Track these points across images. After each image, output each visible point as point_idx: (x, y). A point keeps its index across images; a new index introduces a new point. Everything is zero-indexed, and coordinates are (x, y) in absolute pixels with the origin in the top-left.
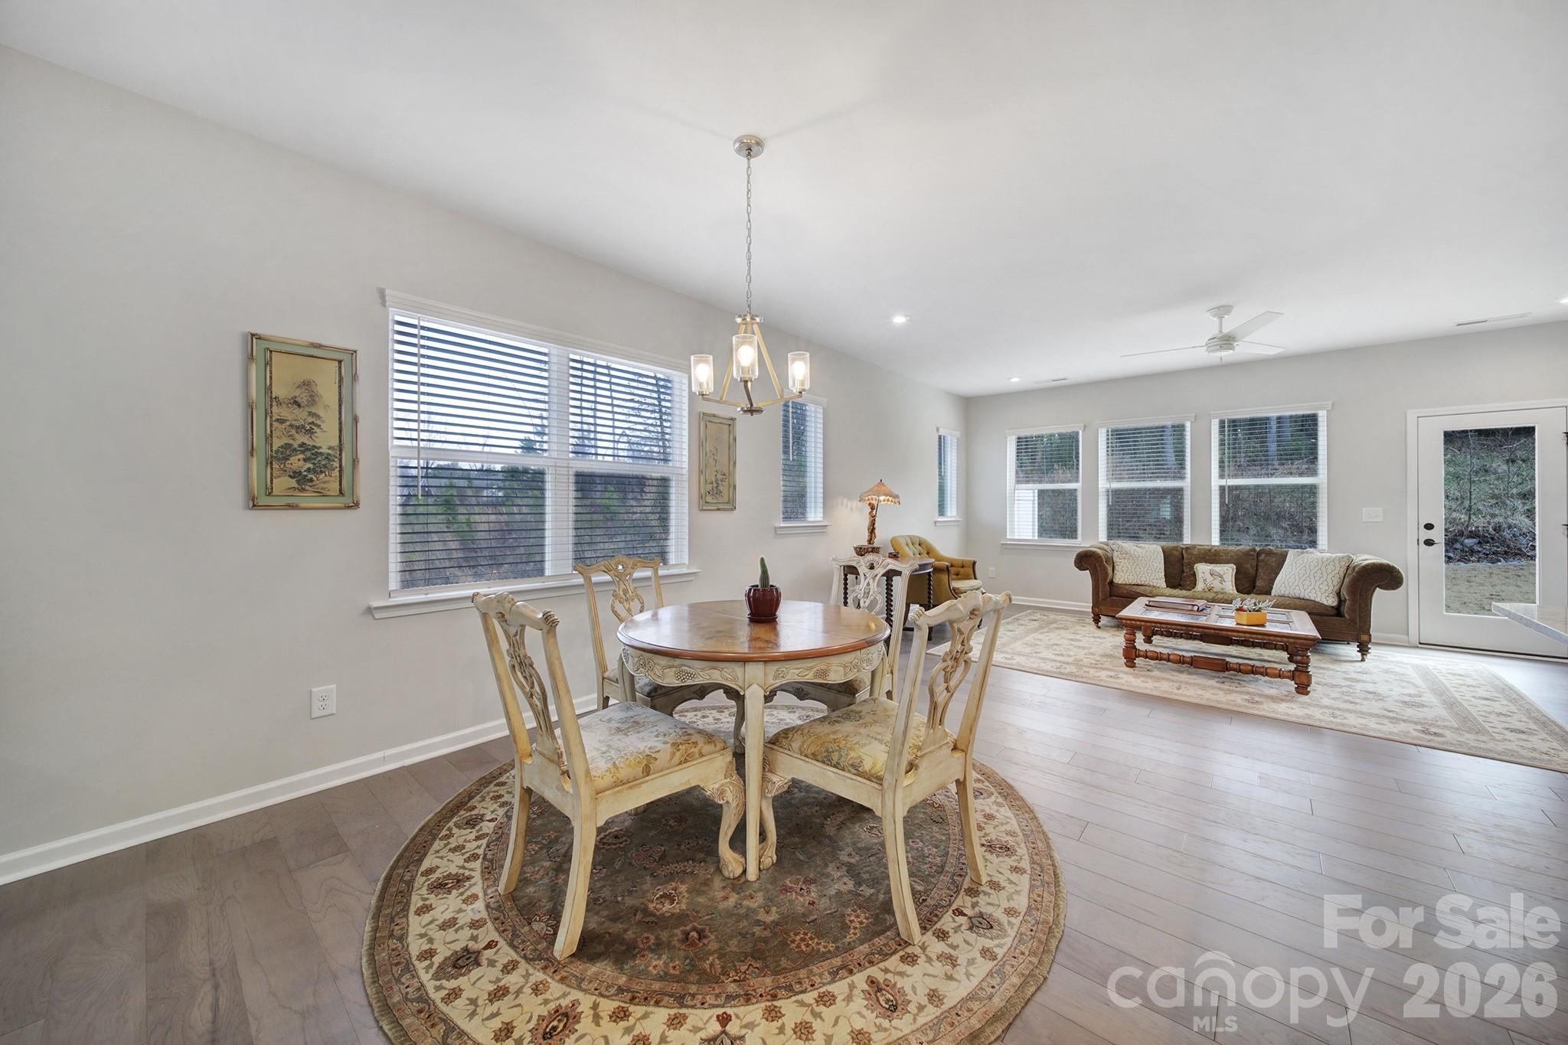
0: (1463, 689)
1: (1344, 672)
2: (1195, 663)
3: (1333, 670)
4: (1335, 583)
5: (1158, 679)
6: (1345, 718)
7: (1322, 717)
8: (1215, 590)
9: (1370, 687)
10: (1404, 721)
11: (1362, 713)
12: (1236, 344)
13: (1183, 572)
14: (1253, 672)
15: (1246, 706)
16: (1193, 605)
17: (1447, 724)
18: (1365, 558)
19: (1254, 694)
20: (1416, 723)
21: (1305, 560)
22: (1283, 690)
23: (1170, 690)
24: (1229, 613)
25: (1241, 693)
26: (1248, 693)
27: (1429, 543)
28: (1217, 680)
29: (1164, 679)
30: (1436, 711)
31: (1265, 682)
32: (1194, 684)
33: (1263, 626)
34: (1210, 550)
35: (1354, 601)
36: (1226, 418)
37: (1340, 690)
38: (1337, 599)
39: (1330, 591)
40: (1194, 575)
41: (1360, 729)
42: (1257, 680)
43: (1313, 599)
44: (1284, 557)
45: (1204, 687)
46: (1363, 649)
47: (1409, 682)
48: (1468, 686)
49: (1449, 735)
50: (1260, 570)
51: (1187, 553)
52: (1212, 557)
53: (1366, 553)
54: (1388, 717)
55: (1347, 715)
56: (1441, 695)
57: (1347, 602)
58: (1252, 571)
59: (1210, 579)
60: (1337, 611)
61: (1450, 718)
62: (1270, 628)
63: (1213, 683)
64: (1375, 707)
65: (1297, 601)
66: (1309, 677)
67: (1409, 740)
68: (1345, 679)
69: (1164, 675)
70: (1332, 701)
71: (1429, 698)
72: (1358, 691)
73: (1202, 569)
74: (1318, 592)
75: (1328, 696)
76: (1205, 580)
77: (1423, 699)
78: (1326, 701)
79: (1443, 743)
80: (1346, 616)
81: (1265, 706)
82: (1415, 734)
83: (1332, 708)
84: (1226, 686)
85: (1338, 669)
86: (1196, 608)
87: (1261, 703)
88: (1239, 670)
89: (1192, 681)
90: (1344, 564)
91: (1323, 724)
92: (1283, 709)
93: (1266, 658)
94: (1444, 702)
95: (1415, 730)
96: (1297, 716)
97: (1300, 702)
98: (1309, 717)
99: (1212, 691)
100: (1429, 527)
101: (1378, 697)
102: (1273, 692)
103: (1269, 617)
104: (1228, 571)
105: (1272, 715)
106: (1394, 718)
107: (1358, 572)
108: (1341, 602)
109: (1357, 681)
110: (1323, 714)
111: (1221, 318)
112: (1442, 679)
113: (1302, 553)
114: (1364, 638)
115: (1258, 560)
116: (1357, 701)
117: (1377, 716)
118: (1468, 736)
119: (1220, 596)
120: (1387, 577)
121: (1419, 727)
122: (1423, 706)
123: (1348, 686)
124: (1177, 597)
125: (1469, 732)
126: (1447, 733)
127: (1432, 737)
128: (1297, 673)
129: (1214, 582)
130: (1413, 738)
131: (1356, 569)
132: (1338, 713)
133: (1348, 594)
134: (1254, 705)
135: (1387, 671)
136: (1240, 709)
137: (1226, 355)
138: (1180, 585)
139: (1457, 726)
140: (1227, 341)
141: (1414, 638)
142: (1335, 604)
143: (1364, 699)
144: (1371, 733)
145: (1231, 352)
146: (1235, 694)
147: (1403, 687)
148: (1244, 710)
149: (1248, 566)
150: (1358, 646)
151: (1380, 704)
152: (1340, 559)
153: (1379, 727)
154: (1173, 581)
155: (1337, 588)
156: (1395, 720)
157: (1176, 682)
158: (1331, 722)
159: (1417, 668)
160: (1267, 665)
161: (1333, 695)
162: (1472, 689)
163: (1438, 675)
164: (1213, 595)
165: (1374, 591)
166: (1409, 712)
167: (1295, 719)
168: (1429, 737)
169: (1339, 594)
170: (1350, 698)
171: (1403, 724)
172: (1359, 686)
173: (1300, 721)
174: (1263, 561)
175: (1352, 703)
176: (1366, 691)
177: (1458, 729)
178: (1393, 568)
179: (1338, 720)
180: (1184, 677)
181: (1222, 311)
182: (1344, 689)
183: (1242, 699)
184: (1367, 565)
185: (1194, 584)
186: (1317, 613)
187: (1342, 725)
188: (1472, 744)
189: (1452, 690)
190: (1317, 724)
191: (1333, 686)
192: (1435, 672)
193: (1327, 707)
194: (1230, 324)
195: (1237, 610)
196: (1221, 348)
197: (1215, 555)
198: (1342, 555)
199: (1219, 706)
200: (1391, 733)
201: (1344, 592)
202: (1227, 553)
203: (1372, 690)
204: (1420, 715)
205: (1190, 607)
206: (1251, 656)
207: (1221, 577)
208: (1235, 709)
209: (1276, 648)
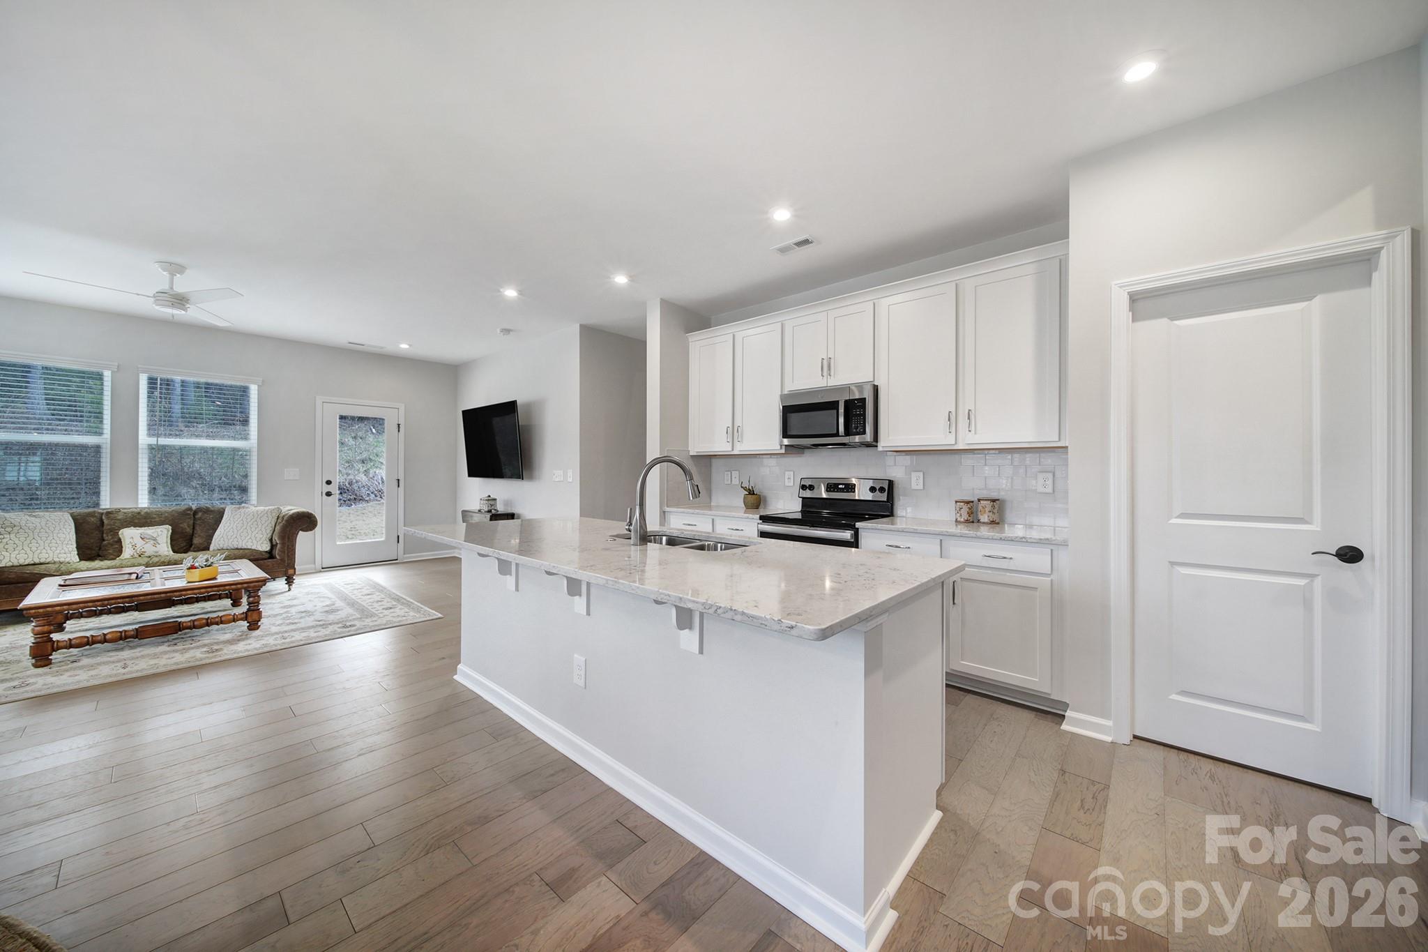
0: (355, 592)
1: (279, 603)
2: (142, 634)
3: (271, 603)
4: (268, 531)
5: (92, 667)
6: (293, 636)
7: (276, 642)
8: (146, 554)
9: (301, 608)
10: (330, 624)
11: (302, 629)
12: (188, 306)
13: (104, 540)
14: (208, 625)
15: (208, 657)
16: (130, 574)
17: (354, 617)
18: (291, 509)
19: (212, 644)
20: (337, 623)
21: (243, 514)
22: (237, 632)
23: (115, 672)
24: (178, 573)
25: (198, 647)
26: (205, 645)
27: (329, 494)
28: (166, 644)
29: (99, 664)
30: (346, 611)
31: (217, 630)
32: (143, 657)
33: (215, 578)
34: (139, 513)
35: (283, 544)
36: (159, 376)
37: (281, 617)
38: (269, 544)
39: (264, 539)
40: (119, 541)
41: (305, 640)
42: (209, 632)
43: (249, 547)
44: (220, 514)
45: (155, 656)
46: (290, 581)
47: (324, 597)
48: (357, 589)
49: (358, 624)
50: (197, 528)
51: (108, 518)
52: (142, 520)
53: (291, 505)
54: (321, 625)
55: (292, 634)
56: (345, 600)
57: (279, 546)
58: (189, 530)
59: (140, 543)
60: (271, 554)
61: (355, 613)
62: (221, 579)
63: (164, 648)
64: (309, 621)
65: (236, 552)
66: (260, 613)
67: (338, 636)
68: (282, 607)
69: (99, 659)
70: (279, 627)
71: (339, 604)
72: (294, 614)
73: (130, 536)
74: (254, 541)
75: (274, 624)
76: (134, 546)
77: (336, 605)
78: (274, 629)
79: (357, 630)
80: (278, 557)
81: (225, 651)
82: (339, 630)
83: (280, 632)
84: (180, 647)
85: (274, 602)
86: (134, 576)
87: (221, 649)
88: (194, 626)
89: (139, 654)
90: (275, 515)
91: (279, 647)
92: (243, 648)
93: (210, 609)
94: (348, 604)
95: (339, 628)
96: (256, 649)
97: (255, 637)
98: (265, 645)
99: (167, 656)
100: (329, 483)
101: (308, 613)
102: (228, 636)
103: (221, 569)
104: (162, 534)
105: (235, 656)
106: (324, 624)
107: (287, 521)
108: (273, 546)
109: (291, 606)
110: (276, 639)
111: (172, 275)
112: (342, 589)
113: (239, 508)
114: (291, 572)
115: (195, 519)
116: (296, 621)
117: (313, 627)
118: (367, 620)
119: (155, 560)
120: (306, 521)
121: (340, 625)
122: (338, 610)
123: (286, 612)
124: (98, 569)
125: (367, 618)
126: (356, 622)
127: (349, 629)
128: (249, 613)
129: (146, 546)
130: (340, 633)
131: (285, 518)
132: (286, 635)
133: (279, 538)
134: (214, 654)
135: (308, 594)
136: (204, 662)
137: (177, 313)
138: (99, 556)
139: (359, 616)
140: (180, 301)
141: (318, 566)
142: (268, 549)
143: (301, 618)
144: (314, 641)
145: (183, 312)
146: (192, 651)
147: (323, 602)
148: (208, 661)
149: (185, 525)
150: (286, 580)
151: (312, 618)
152: (272, 511)
153: (316, 634)
154: (89, 552)
155: (270, 535)
156: (324, 626)
157: (118, 661)
158: (283, 643)
159: (325, 585)
160: (221, 614)
161: (278, 623)
162: (359, 590)
163: (339, 587)
164: (146, 560)
165: (297, 534)
166: (331, 617)
167: (256, 652)
168: (347, 629)
169: (271, 540)
170: (290, 621)
171: (331, 627)
172: (293, 610)
173: (260, 651)
174: (200, 519)
175: (293, 624)
176: (299, 612)
177: (361, 618)
178: (311, 514)
179: (288, 640)
180: (126, 654)
181: (175, 269)
182: (284, 615)
183: (202, 653)
184: (293, 514)
185: (120, 551)
186: (257, 559)
187: (292, 642)
188: (371, 624)
189: (350, 594)
190: (274, 648)
191: (275, 616)
192: (337, 585)
193: (277, 633)
194: (182, 285)
195: (189, 569)
196: (173, 306)
197: (145, 518)
198: (273, 507)
199: (180, 667)
200: (326, 635)
201: (276, 538)
202: (160, 514)
203: (303, 610)
204: (338, 617)
205: (126, 577)
206: (194, 612)
207: (155, 540)
208: (198, 663)
209: (220, 597)
